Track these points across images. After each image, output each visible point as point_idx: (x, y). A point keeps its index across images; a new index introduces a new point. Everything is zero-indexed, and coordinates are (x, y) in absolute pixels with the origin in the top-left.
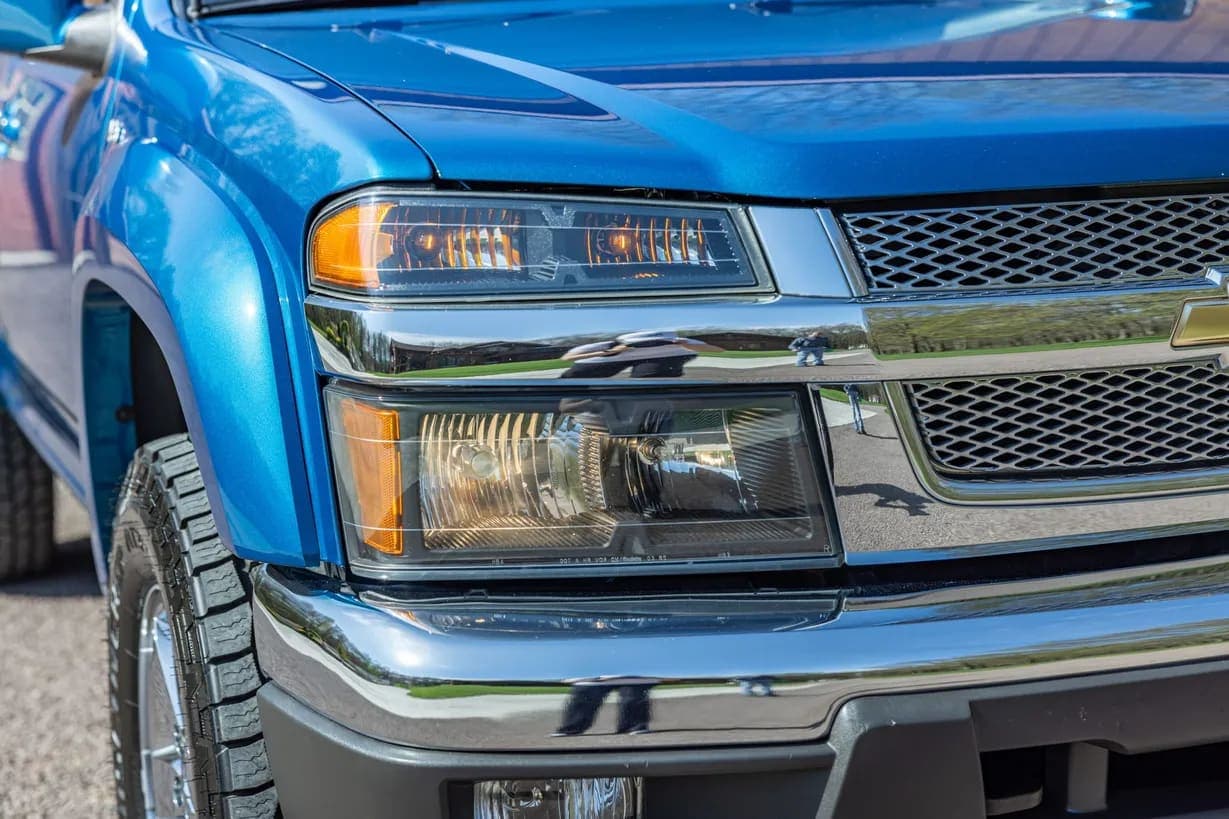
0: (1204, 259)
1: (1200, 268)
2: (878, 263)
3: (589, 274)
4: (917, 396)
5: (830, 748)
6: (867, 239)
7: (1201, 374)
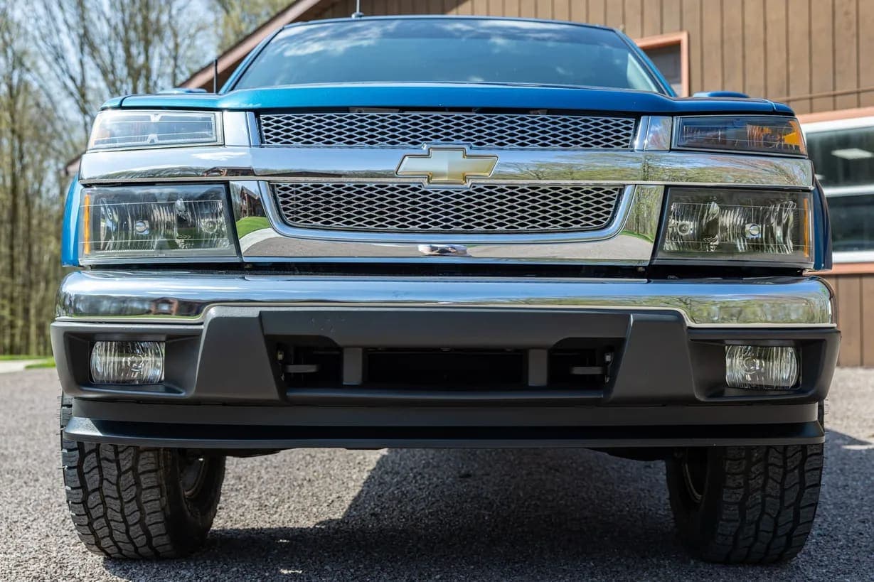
0: (422, 140)
1: (421, 143)
2: (269, 134)
3: (159, 138)
4: (277, 189)
5: (202, 327)
6: (267, 125)
7: (414, 189)
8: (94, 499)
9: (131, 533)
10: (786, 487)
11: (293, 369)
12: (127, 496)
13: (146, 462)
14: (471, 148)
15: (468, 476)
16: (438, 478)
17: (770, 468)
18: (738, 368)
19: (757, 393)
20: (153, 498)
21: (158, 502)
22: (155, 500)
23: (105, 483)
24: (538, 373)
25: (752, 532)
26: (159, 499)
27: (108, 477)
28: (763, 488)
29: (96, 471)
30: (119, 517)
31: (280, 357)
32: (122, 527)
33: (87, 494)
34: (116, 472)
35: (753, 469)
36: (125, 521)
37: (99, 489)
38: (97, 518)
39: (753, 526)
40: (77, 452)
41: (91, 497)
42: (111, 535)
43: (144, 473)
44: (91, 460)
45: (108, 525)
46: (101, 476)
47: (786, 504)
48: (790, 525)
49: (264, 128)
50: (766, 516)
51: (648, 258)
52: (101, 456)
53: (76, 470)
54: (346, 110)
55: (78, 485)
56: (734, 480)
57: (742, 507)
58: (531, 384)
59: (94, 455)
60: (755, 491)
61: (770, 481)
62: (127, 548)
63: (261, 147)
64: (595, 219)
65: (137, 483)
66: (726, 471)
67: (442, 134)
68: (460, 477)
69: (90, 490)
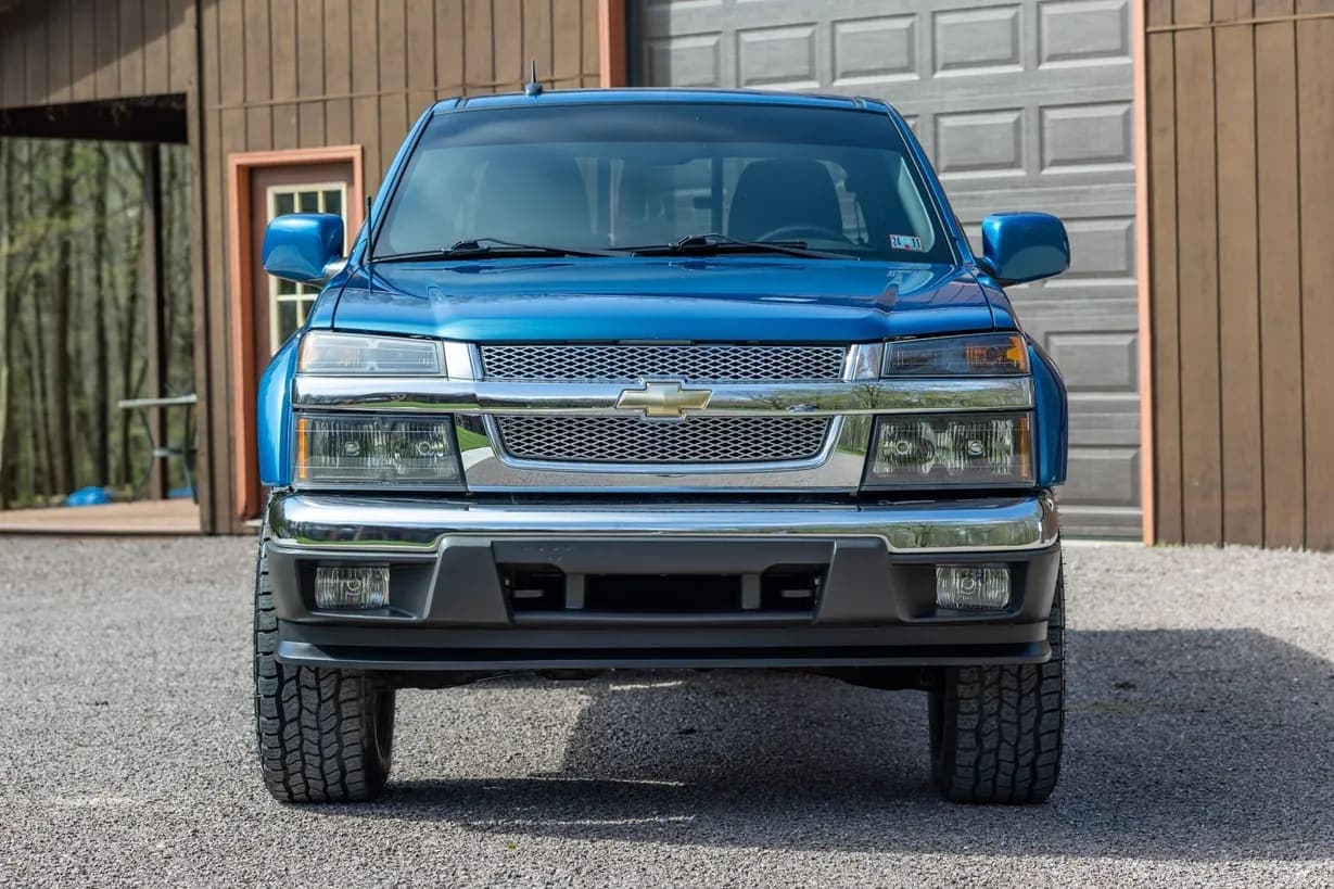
0: (639, 373)
1: (638, 377)
2: (491, 367)
3: (380, 366)
4: (501, 422)
5: (436, 555)
6: (489, 357)
7: (632, 422)
8: (291, 729)
9: (324, 768)
10: (1023, 711)
11: (520, 594)
12: (326, 727)
13: (347, 691)
14: (686, 381)
15: (691, 731)
16: (648, 735)
17: (1004, 691)
18: (951, 589)
19: (973, 614)
20: (352, 728)
21: (357, 733)
22: (355, 731)
23: (304, 712)
24: (751, 595)
25: (991, 762)
26: (358, 730)
27: (308, 706)
28: (998, 713)
29: (296, 699)
30: (315, 750)
31: (507, 582)
32: (317, 762)
33: (283, 724)
34: (317, 701)
35: (986, 693)
36: (321, 754)
37: (298, 719)
38: (292, 751)
39: (993, 755)
40: (276, 679)
41: (288, 728)
42: (302, 771)
43: (344, 701)
44: (291, 687)
45: (303, 759)
46: (301, 705)
47: (1024, 730)
48: (1031, 754)
49: (487, 360)
50: (1003, 744)
51: (857, 484)
52: (302, 684)
53: (273, 700)
54: (566, 343)
55: (276, 715)
56: (969, 704)
57: (978, 733)
58: (745, 606)
59: (294, 682)
60: (991, 715)
61: (1005, 705)
62: (316, 787)
63: (483, 380)
64: (805, 449)
65: (338, 712)
66: (960, 694)
67: (661, 370)
68: (680, 733)
69: (287, 720)
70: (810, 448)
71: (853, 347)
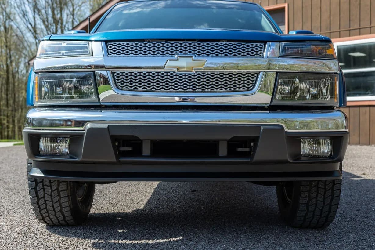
0: (175, 53)
1: (174, 55)
2: (111, 51)
3: (66, 53)
4: (115, 74)
5: (84, 132)
6: (110, 47)
7: (172, 74)
8: (42, 201)
9: (57, 215)
10: (326, 197)
11: (122, 149)
12: (55, 200)
13: (62, 187)
14: (195, 56)
15: (195, 191)
16: (182, 192)
17: (319, 189)
18: (306, 148)
19: (314, 158)
20: (65, 201)
22: (67, 202)
23: (46, 195)
24: (223, 150)
25: (311, 215)
27: (47, 192)
28: (316, 197)
29: (42, 190)
30: (52, 209)
31: (117, 144)
32: (53, 213)
33: (39, 199)
34: (50, 191)
35: (312, 190)
36: (54, 210)
37: (44, 197)
38: (43, 209)
39: (312, 213)
40: (34, 182)
41: (40, 201)
42: (49, 216)
43: (62, 191)
44: (40, 185)
45: (48, 212)
46: (44, 192)
47: (326, 204)
48: (327, 213)
50: (317, 209)
51: (269, 102)
52: (44, 184)
53: (34, 190)
54: (143, 40)
55: (35, 196)
56: (304, 194)
57: (307, 205)
58: (220, 155)
59: (41, 183)
60: (313, 199)
61: (319, 194)
62: (55, 221)
63: (108, 56)
64: (247, 86)
65: (59, 195)
66: (301, 190)
67: (184, 51)
68: (192, 191)
69: (40, 198)
70: (249, 86)
71: (267, 43)
